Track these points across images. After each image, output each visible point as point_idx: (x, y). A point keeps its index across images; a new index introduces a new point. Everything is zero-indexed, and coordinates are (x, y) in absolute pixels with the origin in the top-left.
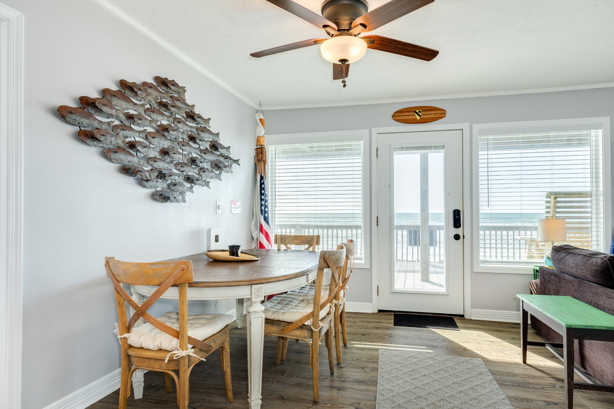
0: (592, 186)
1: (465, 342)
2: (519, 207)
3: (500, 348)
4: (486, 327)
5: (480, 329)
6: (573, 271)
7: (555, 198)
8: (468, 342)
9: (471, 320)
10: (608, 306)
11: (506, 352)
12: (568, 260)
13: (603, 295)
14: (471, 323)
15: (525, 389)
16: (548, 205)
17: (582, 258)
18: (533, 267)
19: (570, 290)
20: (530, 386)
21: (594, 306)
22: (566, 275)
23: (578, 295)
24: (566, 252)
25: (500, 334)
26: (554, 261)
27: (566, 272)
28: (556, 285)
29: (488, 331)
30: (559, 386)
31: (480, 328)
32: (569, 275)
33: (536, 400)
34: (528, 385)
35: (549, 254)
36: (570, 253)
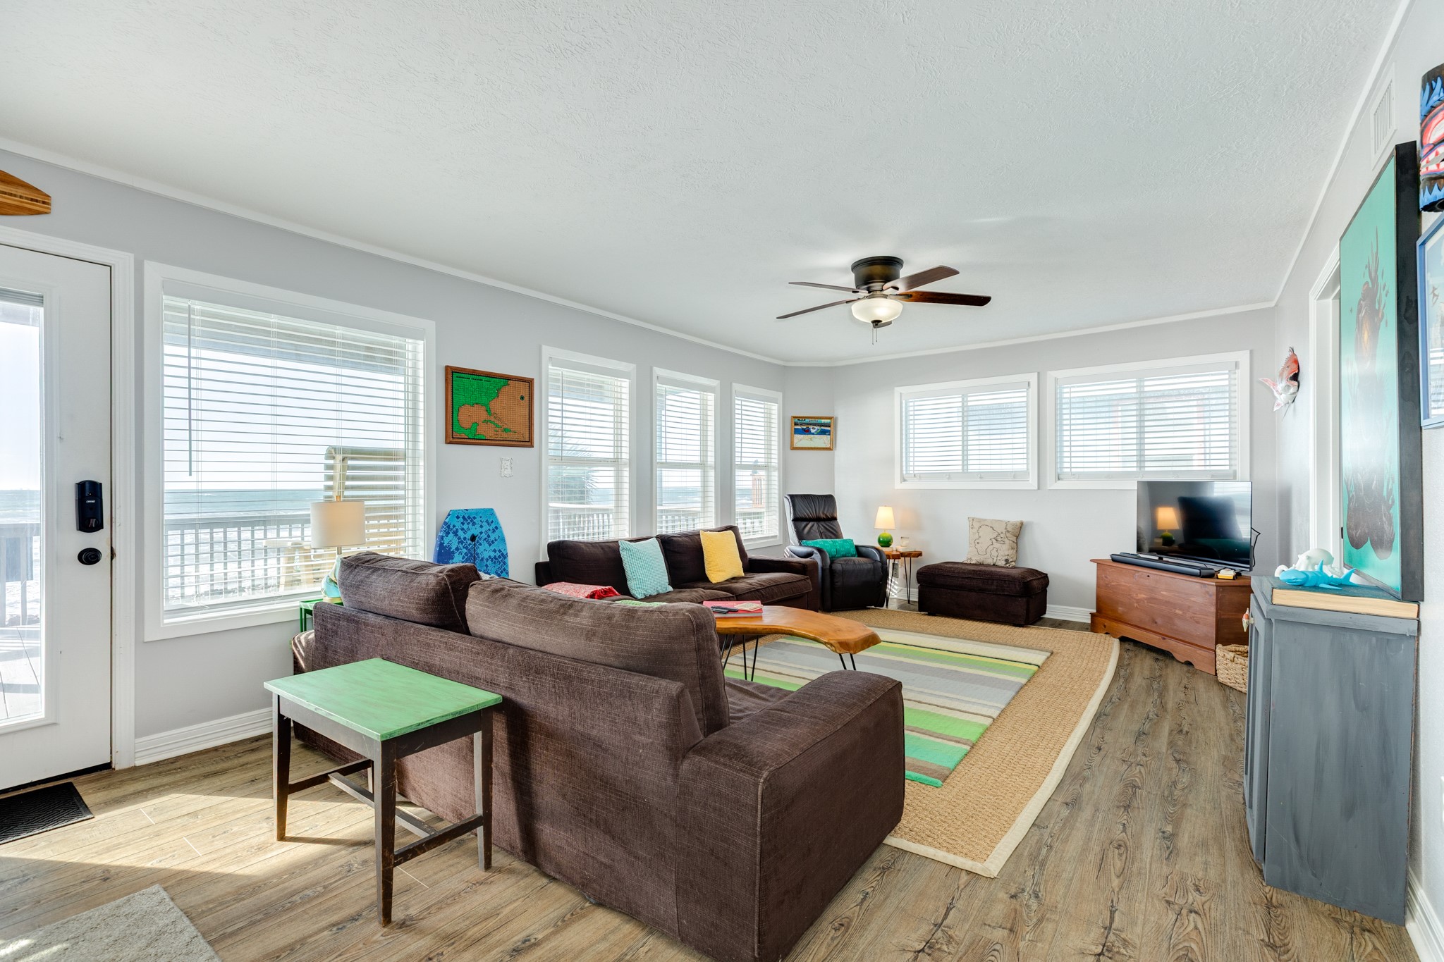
0: (406, 441)
1: (108, 850)
2: (268, 477)
3: (219, 822)
4: (178, 777)
5: (162, 789)
6: (385, 606)
7: (344, 459)
8: (120, 844)
9: (135, 769)
10: (448, 665)
11: (235, 829)
12: (374, 584)
13: (439, 646)
14: (135, 780)
15: (284, 918)
16: (331, 473)
17: (400, 577)
18: (298, 604)
19: (377, 646)
20: (296, 898)
21: (423, 670)
22: (370, 615)
23: (394, 652)
24: (369, 568)
25: (218, 782)
26: (346, 589)
27: (370, 608)
28: (350, 639)
29: (187, 783)
30: (358, 864)
31: (161, 786)
32: (376, 614)
33: (310, 936)
34: (290, 900)
35: (331, 574)
36: (376, 570)
